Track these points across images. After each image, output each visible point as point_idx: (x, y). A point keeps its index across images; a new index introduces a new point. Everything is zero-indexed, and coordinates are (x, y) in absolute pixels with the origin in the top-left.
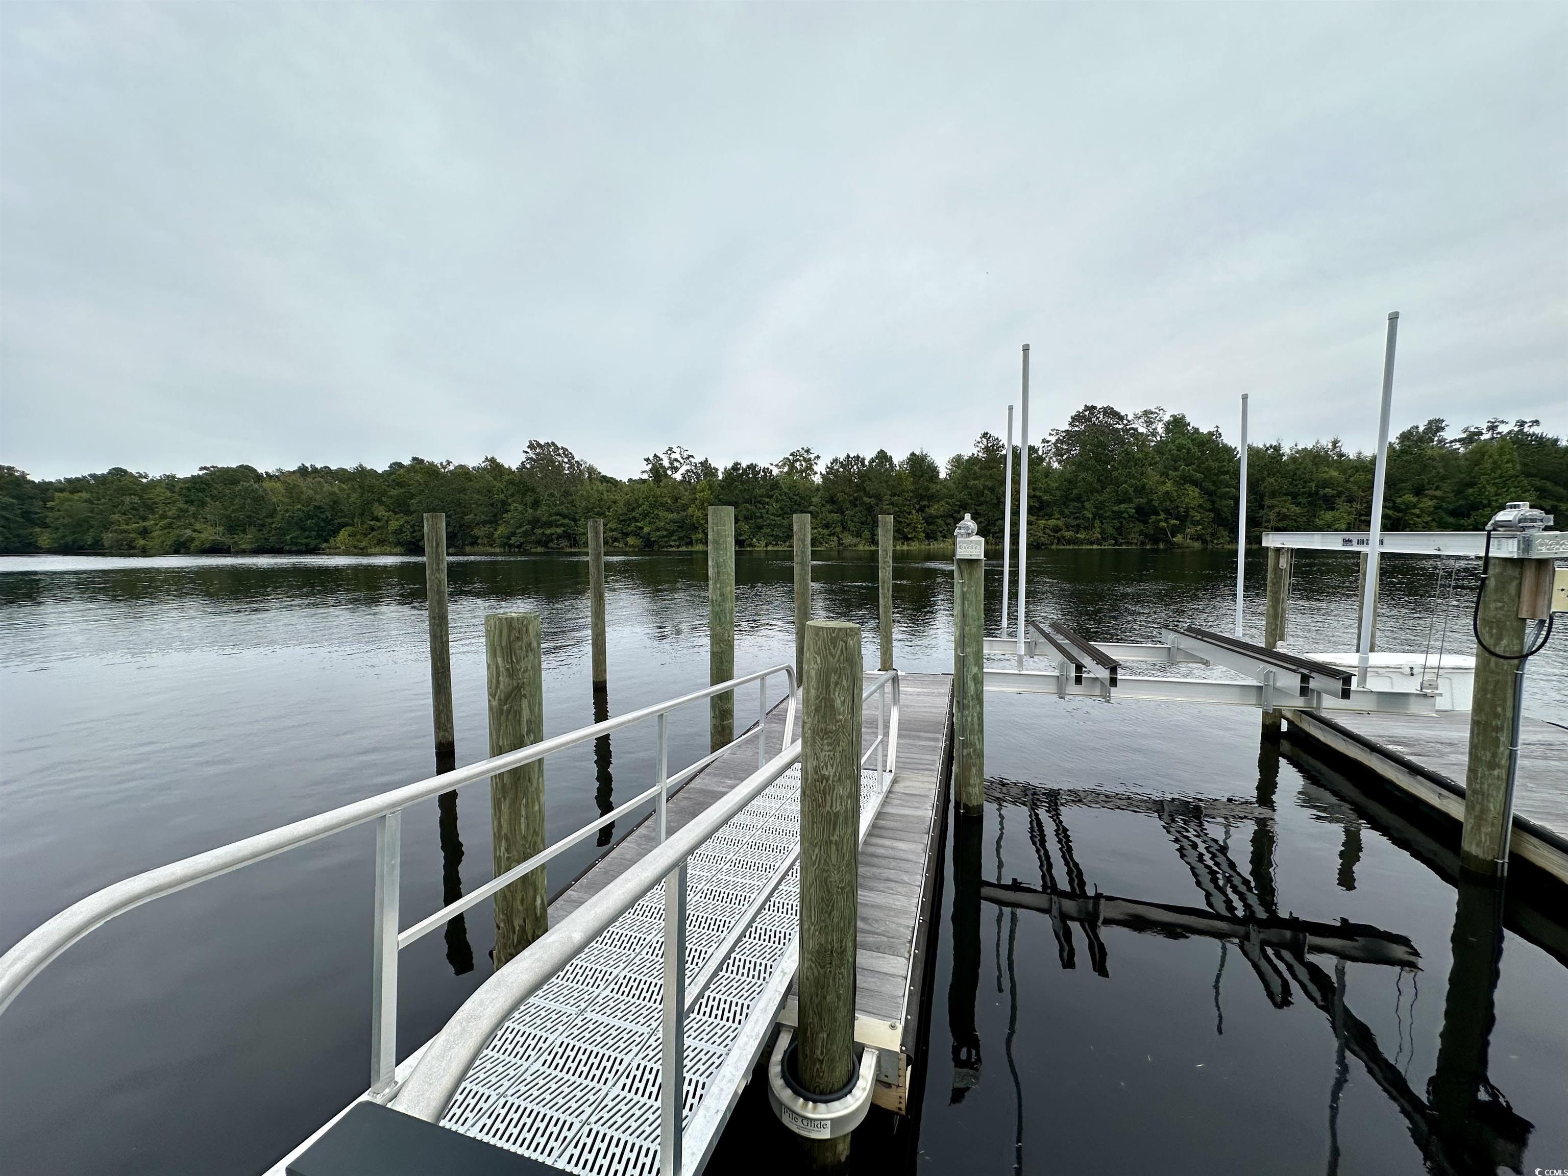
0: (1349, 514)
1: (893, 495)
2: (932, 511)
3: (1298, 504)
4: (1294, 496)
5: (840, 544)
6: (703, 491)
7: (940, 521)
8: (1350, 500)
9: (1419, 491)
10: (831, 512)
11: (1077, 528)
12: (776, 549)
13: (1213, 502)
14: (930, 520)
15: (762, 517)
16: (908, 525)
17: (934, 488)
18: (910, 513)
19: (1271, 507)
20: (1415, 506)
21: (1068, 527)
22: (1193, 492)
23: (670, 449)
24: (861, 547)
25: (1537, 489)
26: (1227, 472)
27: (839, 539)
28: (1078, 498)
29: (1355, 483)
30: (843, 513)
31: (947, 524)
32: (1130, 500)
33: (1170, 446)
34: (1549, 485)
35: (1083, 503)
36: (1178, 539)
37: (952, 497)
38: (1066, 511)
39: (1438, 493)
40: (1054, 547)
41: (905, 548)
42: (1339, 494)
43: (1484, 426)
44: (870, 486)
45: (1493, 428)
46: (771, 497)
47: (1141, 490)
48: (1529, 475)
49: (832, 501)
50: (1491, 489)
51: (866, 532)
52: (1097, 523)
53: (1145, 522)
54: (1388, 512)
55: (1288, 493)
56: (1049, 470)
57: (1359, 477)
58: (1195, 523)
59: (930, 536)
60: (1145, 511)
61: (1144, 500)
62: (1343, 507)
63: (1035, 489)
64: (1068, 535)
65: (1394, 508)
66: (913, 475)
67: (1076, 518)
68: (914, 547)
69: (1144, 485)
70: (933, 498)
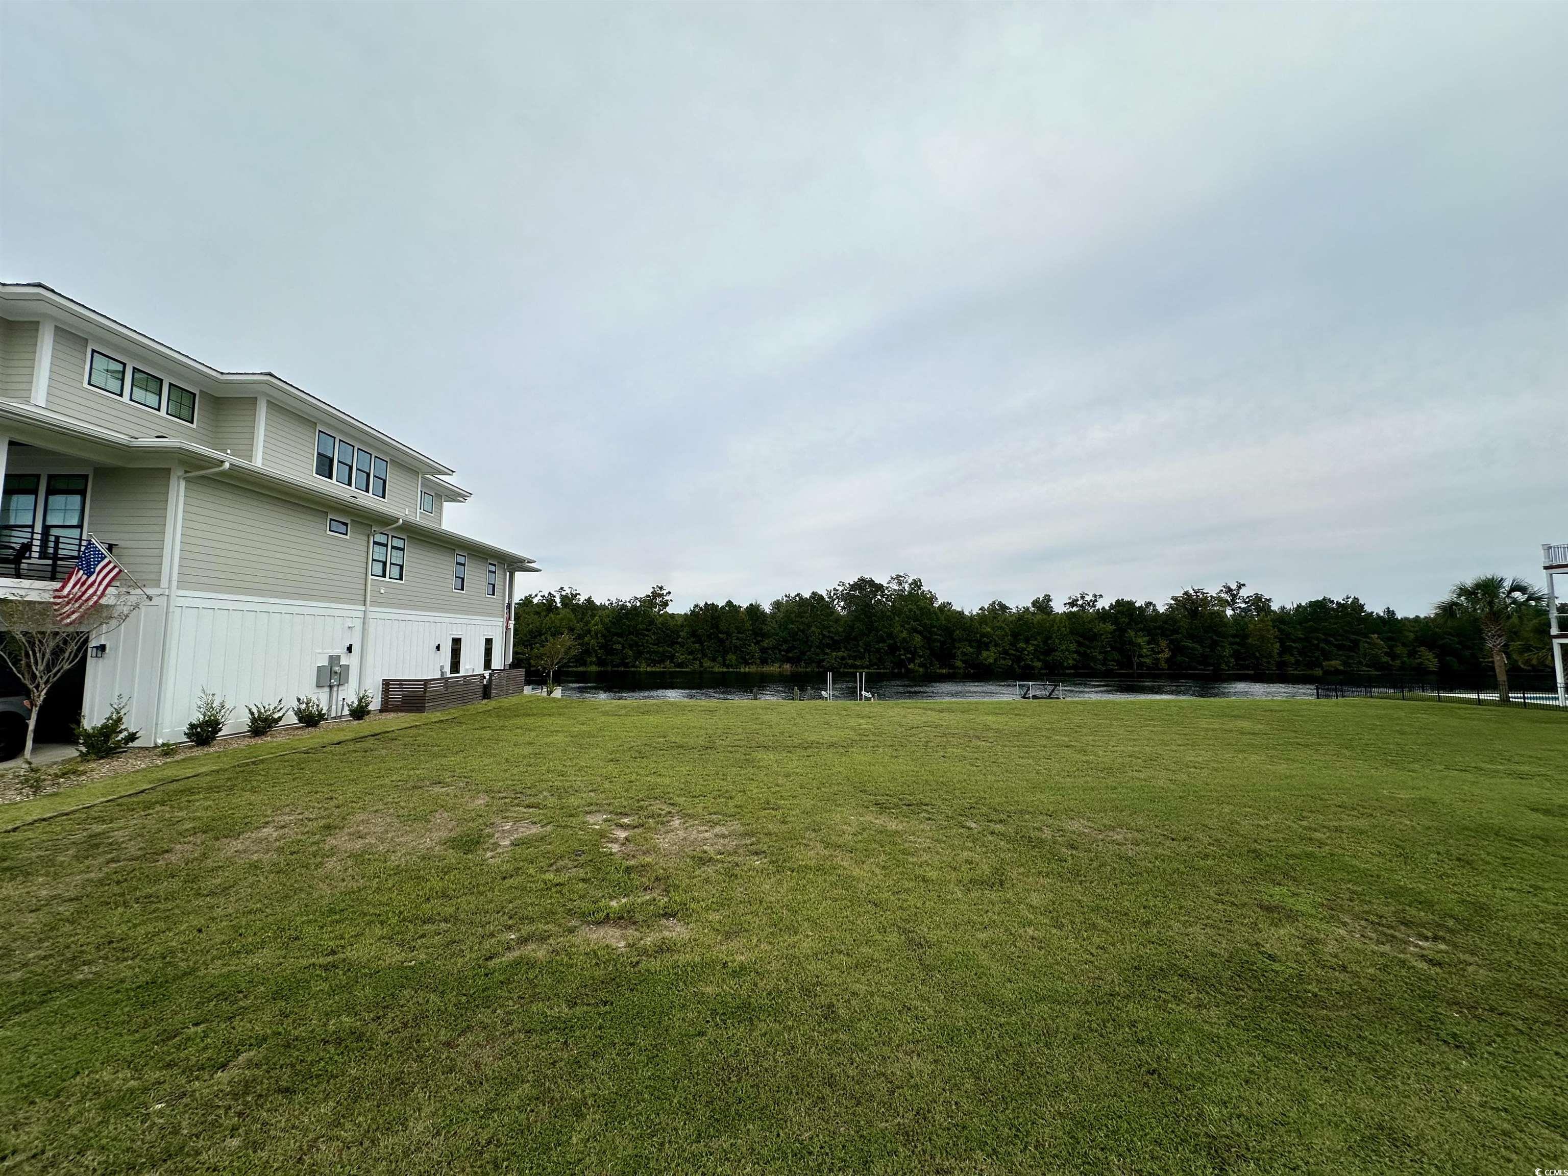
0: (995, 653)
1: (739, 633)
2: (765, 644)
3: (971, 646)
4: (970, 641)
5: (701, 665)
6: (597, 625)
7: (770, 652)
8: (996, 645)
9: (1027, 641)
10: (694, 643)
11: (855, 659)
12: (653, 669)
13: (929, 644)
14: (763, 650)
15: (643, 645)
16: (749, 654)
17: (766, 628)
18: (750, 646)
19: (959, 648)
20: (1025, 649)
21: (850, 657)
22: (918, 638)
23: (562, 588)
24: (716, 669)
25: (1077, 642)
26: (935, 627)
27: (701, 663)
28: (855, 639)
29: (997, 635)
30: (701, 644)
31: (775, 654)
32: (884, 641)
33: (905, 609)
34: (1081, 639)
35: (858, 641)
36: (911, 666)
37: (777, 634)
38: (849, 646)
39: (1035, 643)
40: (841, 671)
41: (747, 670)
42: (990, 642)
43: (1079, 596)
44: (723, 626)
45: (1083, 597)
46: (649, 630)
47: (890, 635)
48: (1071, 633)
49: (694, 634)
50: (1057, 641)
51: (720, 658)
52: (867, 656)
53: (894, 655)
54: (1014, 652)
55: (967, 640)
56: (838, 619)
57: (999, 632)
58: (921, 657)
59: (764, 662)
60: (893, 649)
61: (891, 642)
62: (993, 649)
63: (829, 632)
64: (850, 662)
65: (1017, 650)
66: (752, 620)
67: (854, 651)
68: (753, 669)
69: (892, 633)
70: (764, 635)
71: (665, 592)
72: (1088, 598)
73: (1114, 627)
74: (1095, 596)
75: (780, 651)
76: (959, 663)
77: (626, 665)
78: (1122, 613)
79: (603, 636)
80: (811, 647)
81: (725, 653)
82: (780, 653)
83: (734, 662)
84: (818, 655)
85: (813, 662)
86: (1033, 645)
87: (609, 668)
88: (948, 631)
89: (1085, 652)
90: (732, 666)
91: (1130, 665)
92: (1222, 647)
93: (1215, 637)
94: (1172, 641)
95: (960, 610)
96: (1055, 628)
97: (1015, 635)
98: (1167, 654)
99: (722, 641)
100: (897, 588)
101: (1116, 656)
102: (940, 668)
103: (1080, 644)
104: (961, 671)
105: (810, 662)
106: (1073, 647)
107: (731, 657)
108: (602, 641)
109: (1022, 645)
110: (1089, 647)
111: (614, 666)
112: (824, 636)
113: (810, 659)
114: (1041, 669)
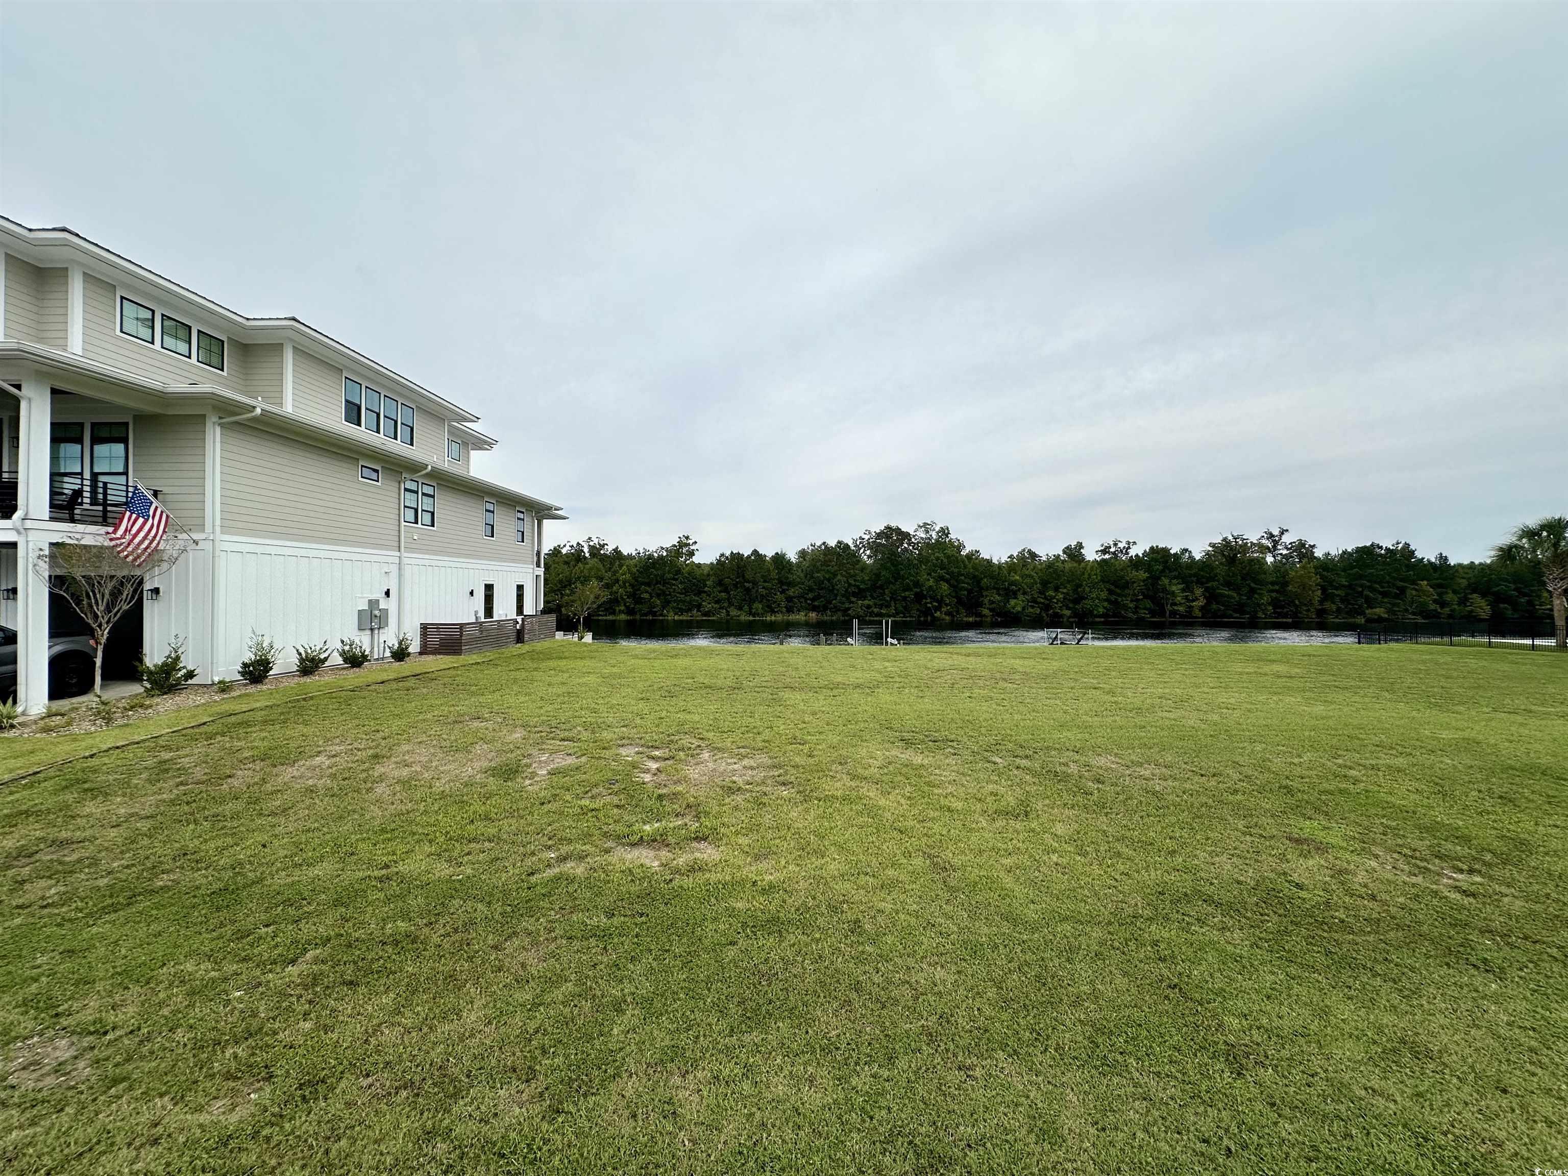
0: (1023, 601)
1: (765, 581)
2: (791, 593)
3: (999, 595)
4: (998, 589)
5: (728, 615)
6: (624, 574)
7: (796, 600)
8: (1025, 593)
9: (1056, 589)
10: (720, 592)
11: (881, 606)
12: (681, 618)
13: (956, 592)
14: (789, 599)
15: (670, 595)
16: (775, 602)
17: (792, 578)
18: (775, 594)
19: (987, 596)
20: (1054, 597)
21: (876, 605)
22: (945, 586)
24: (743, 618)
25: (1109, 590)
26: (963, 575)
27: (728, 612)
28: (881, 587)
29: (1026, 584)
30: (728, 593)
31: (801, 602)
32: (911, 590)
33: (932, 557)
34: (1112, 587)
35: (884, 590)
36: (938, 614)
37: (803, 584)
38: (875, 595)
39: (1065, 591)
40: (867, 618)
41: (773, 618)
42: (1019, 590)
43: (1112, 543)
44: (749, 575)
45: (1115, 545)
46: (676, 580)
47: (917, 584)
48: (1103, 581)
49: (720, 583)
50: (1087, 589)
51: (746, 607)
52: (893, 604)
53: (920, 604)
54: (1042, 601)
55: (994, 588)
56: (864, 567)
57: (1028, 580)
58: (947, 605)
59: (790, 610)
60: (919, 597)
61: (918, 590)
62: (1021, 597)
63: (855, 580)
64: (876, 610)
65: (1046, 598)
66: (777, 568)
67: (881, 600)
68: (779, 617)
69: (918, 581)
70: (791, 584)
71: (691, 542)
72: (1121, 545)
73: (1147, 575)
74: (1129, 543)
75: (806, 599)
76: (986, 612)
77: (654, 614)
78: (1156, 560)
79: (632, 585)
80: (836, 595)
81: (752, 601)
82: (806, 602)
83: (760, 611)
84: (844, 603)
85: (839, 610)
86: (1063, 593)
87: (638, 617)
88: (977, 580)
89: (1116, 599)
90: (758, 615)
91: (1162, 613)
92: (1259, 594)
93: (1253, 585)
94: (1207, 589)
95: (988, 558)
96: (1086, 576)
97: (1045, 584)
98: (1201, 602)
99: (748, 590)
100: (924, 536)
101: (1148, 604)
102: (966, 616)
103: (1111, 592)
104: (989, 619)
105: (836, 610)
106: (1104, 595)
107: (758, 606)
108: (629, 589)
109: (1051, 593)
110: (1119, 595)
111: (642, 615)
112: (850, 585)
113: (835, 607)
114: (1070, 617)
